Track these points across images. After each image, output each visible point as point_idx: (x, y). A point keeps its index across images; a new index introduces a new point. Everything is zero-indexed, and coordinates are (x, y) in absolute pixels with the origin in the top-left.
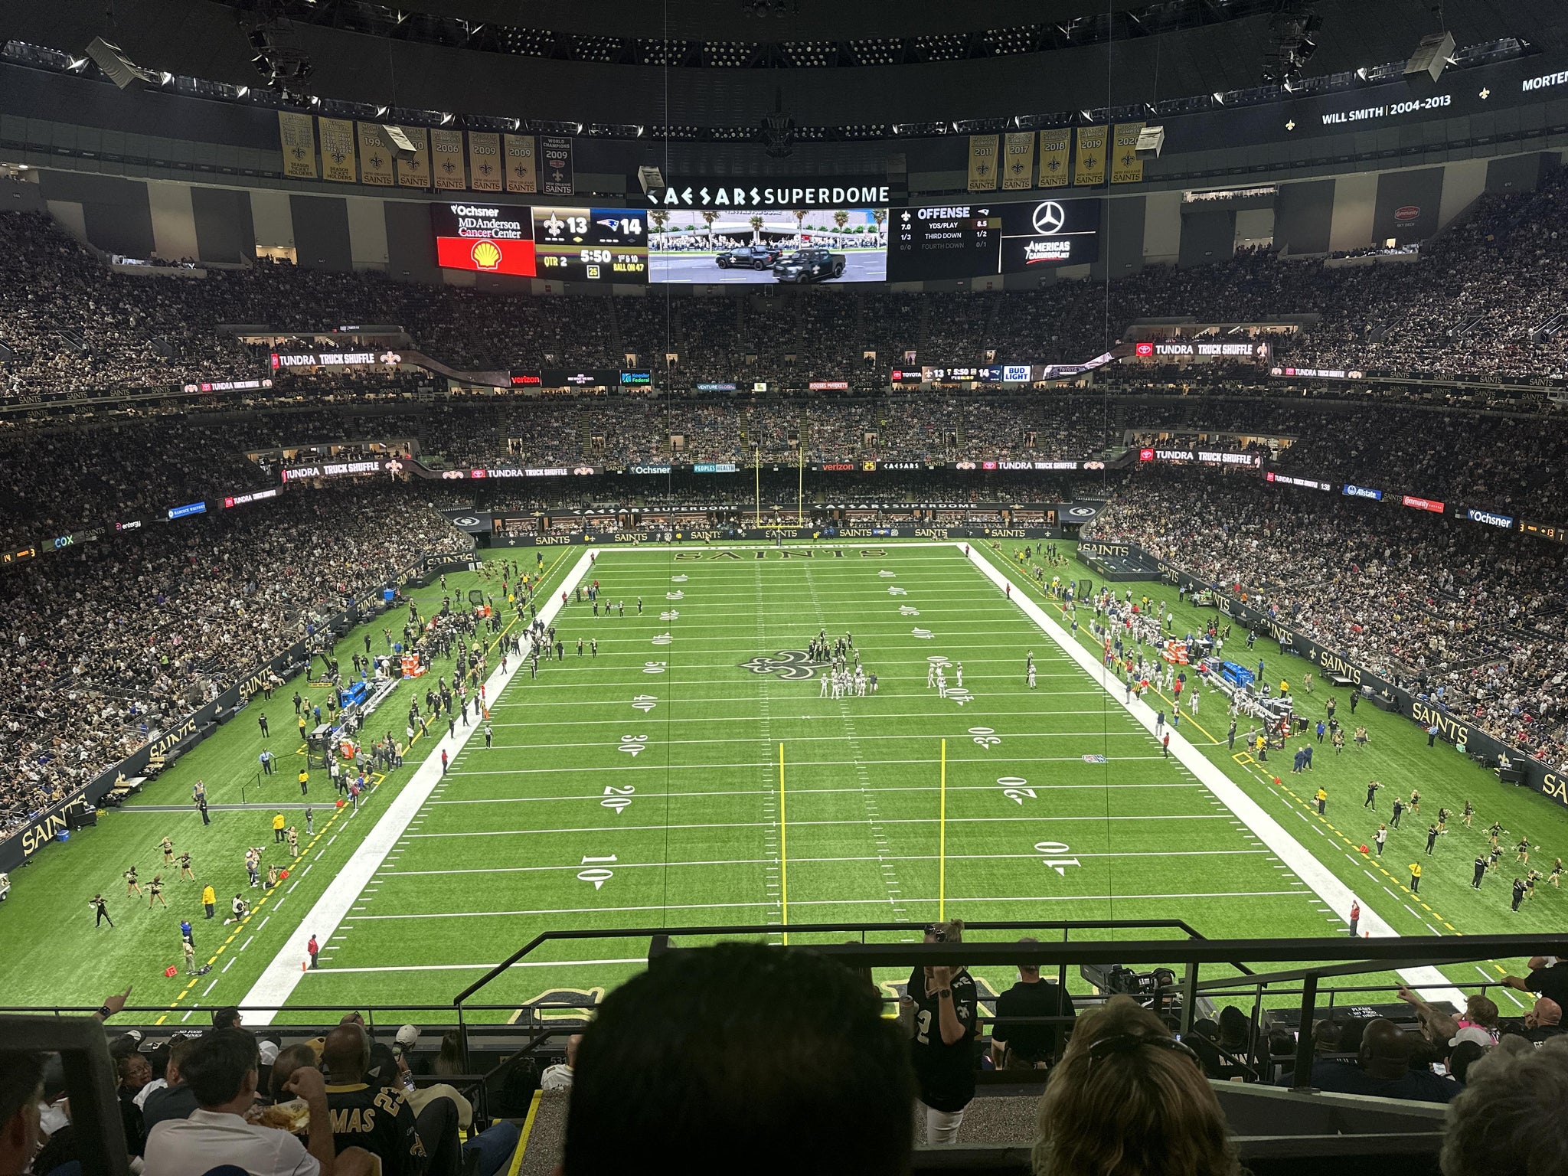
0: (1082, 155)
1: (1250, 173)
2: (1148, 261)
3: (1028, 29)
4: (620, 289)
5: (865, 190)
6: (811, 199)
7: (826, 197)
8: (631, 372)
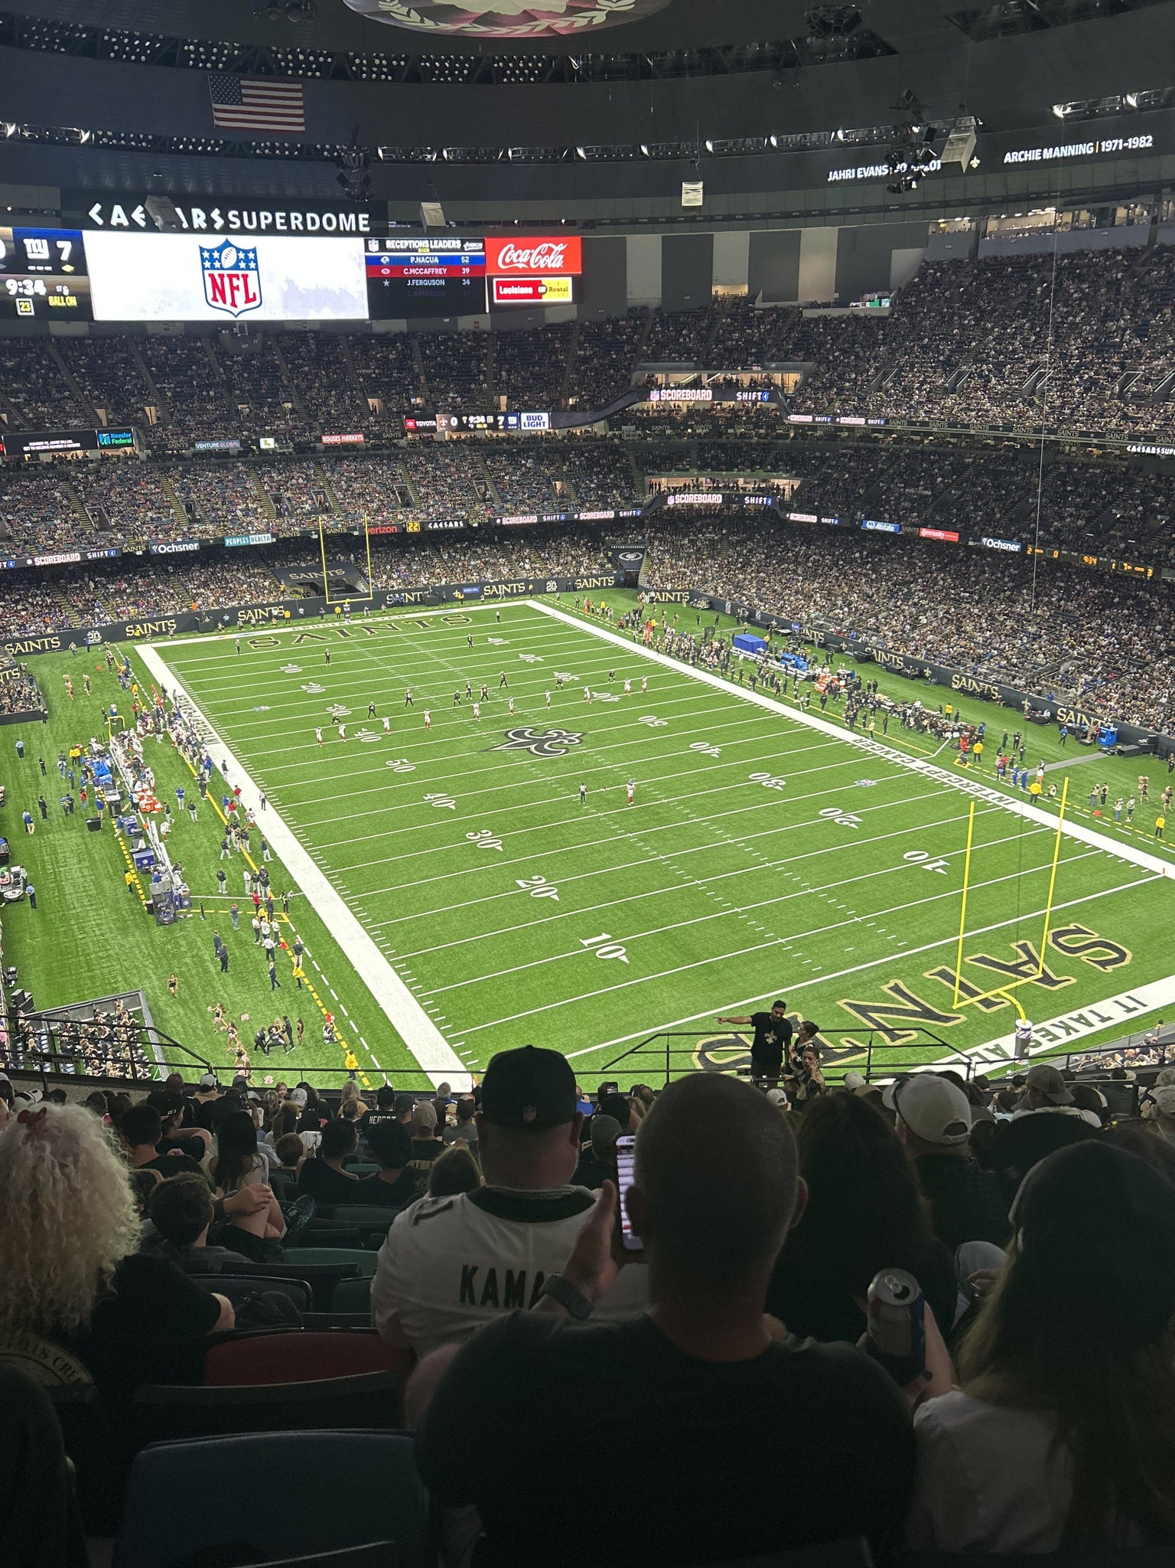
2: (630, 304)
3: (540, 59)
4: (58, 328)
5: (342, 216)
6: (282, 224)
7: (299, 222)
8: (110, 432)
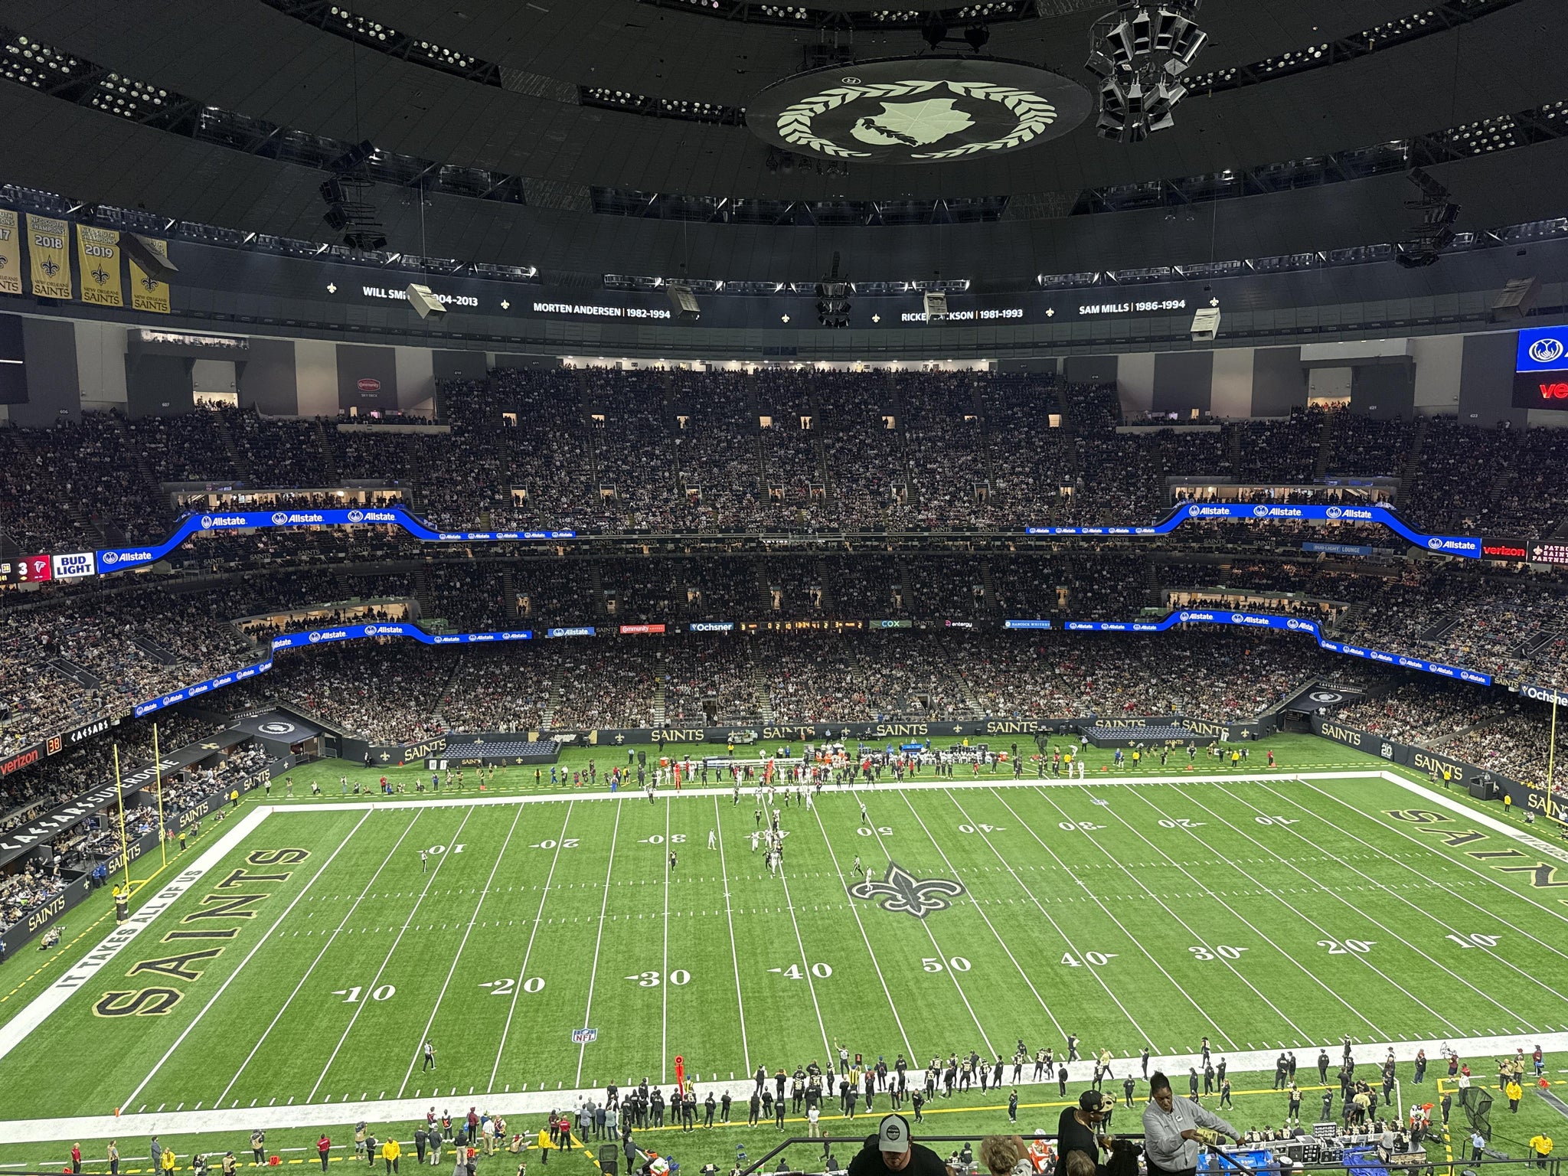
0: (87, 264)
1: (230, 321)
